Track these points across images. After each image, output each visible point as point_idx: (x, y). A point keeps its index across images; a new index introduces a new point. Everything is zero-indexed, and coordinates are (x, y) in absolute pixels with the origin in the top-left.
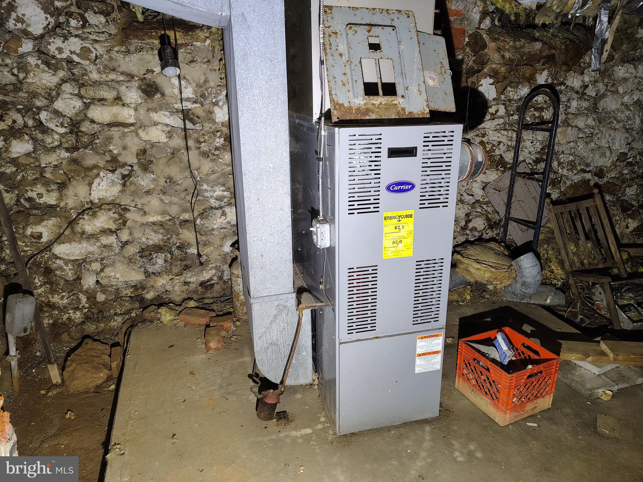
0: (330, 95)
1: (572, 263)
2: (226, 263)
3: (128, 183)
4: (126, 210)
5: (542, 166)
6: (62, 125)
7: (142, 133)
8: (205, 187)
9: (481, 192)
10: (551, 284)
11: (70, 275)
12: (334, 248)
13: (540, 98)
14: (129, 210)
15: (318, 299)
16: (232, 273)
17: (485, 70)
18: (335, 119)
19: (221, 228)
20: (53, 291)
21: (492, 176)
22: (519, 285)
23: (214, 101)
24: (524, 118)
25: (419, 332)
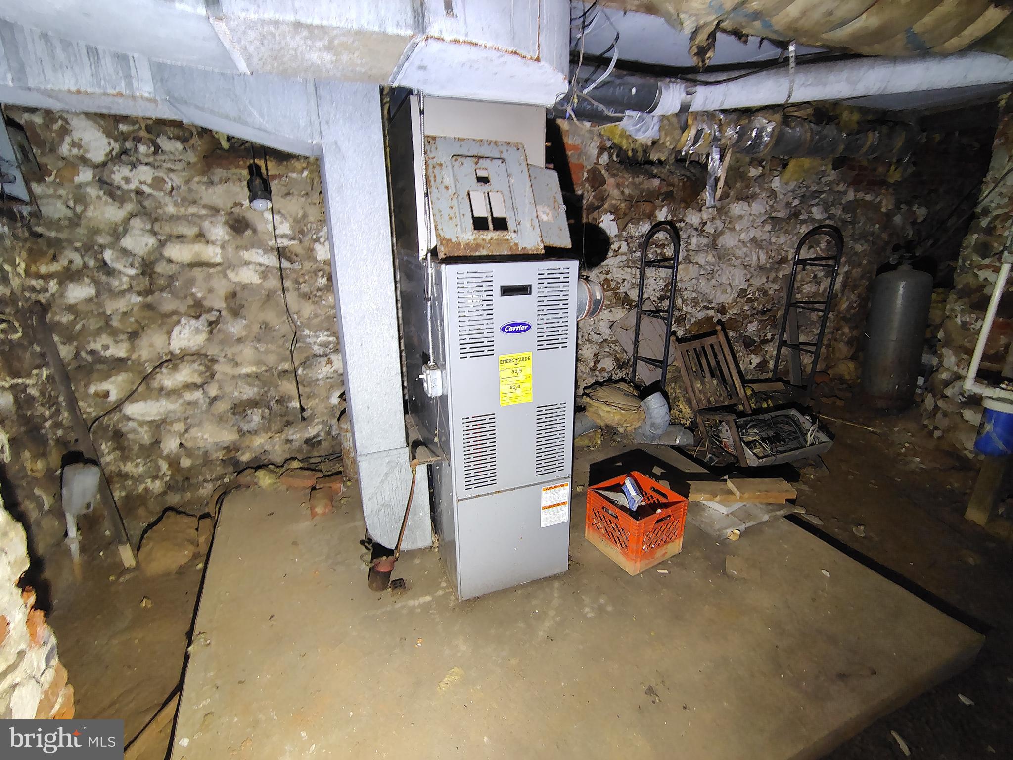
0: (436, 229)
1: (699, 402)
2: (335, 417)
3: (215, 331)
4: (214, 361)
5: (666, 304)
6: (132, 265)
7: (231, 275)
8: (307, 332)
9: (608, 331)
10: (680, 423)
11: (146, 437)
12: (447, 396)
13: (661, 235)
14: (217, 361)
15: (434, 454)
16: (340, 428)
17: (606, 206)
18: (441, 256)
19: (327, 378)
20: (125, 458)
21: (619, 314)
22: (648, 427)
23: (314, 237)
24: (646, 255)
25: (544, 483)
